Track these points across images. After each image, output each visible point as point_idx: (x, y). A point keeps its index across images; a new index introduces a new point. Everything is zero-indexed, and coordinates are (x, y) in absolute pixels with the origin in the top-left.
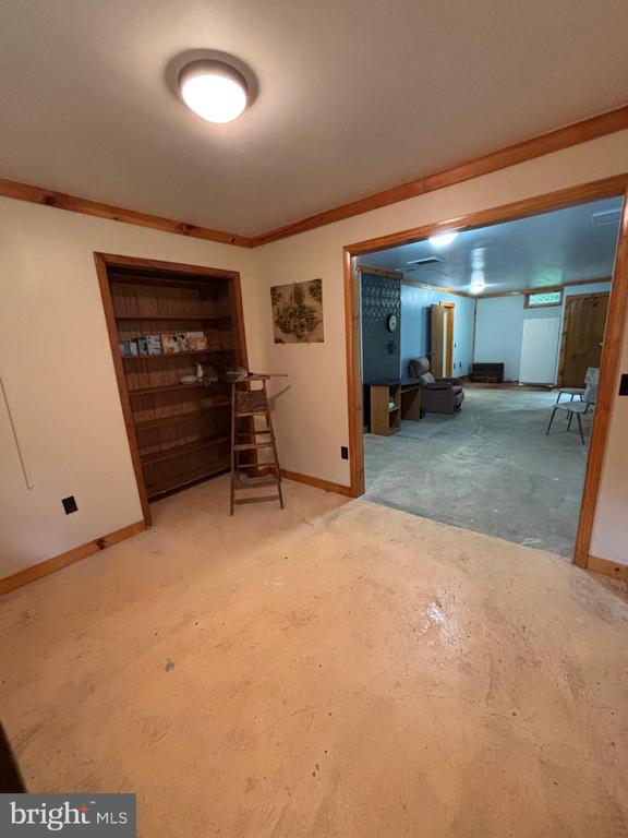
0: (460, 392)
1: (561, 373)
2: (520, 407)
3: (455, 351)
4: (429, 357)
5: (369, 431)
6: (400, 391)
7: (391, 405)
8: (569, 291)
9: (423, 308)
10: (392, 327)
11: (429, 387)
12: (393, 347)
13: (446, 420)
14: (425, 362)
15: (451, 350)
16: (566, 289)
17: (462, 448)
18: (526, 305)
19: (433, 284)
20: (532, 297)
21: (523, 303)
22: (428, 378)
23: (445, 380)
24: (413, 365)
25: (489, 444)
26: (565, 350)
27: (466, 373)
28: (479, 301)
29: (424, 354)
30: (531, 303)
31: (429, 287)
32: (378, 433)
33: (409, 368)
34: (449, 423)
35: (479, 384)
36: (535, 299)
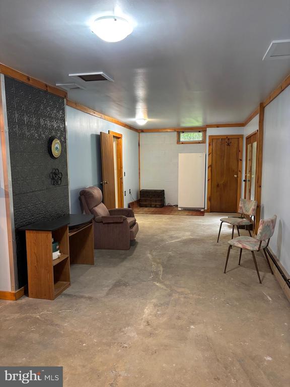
0: (134, 223)
1: (210, 199)
2: (187, 235)
3: (125, 179)
4: (101, 186)
5: (26, 293)
6: (68, 234)
7: (56, 255)
8: (211, 132)
9: (92, 135)
10: (56, 153)
11: (103, 221)
12: (58, 176)
13: (124, 259)
14: (97, 193)
15: (121, 179)
16: (208, 129)
17: (148, 311)
18: (179, 142)
19: (101, 112)
20: (182, 135)
21: (176, 139)
22: (101, 210)
23: (118, 211)
24: (84, 196)
25: (176, 296)
26: (211, 180)
27: (135, 199)
28: (142, 135)
29: (96, 183)
30: (182, 139)
31: (98, 115)
32: (38, 296)
33: (80, 199)
34: (127, 264)
35: (146, 209)
36: (184, 137)
